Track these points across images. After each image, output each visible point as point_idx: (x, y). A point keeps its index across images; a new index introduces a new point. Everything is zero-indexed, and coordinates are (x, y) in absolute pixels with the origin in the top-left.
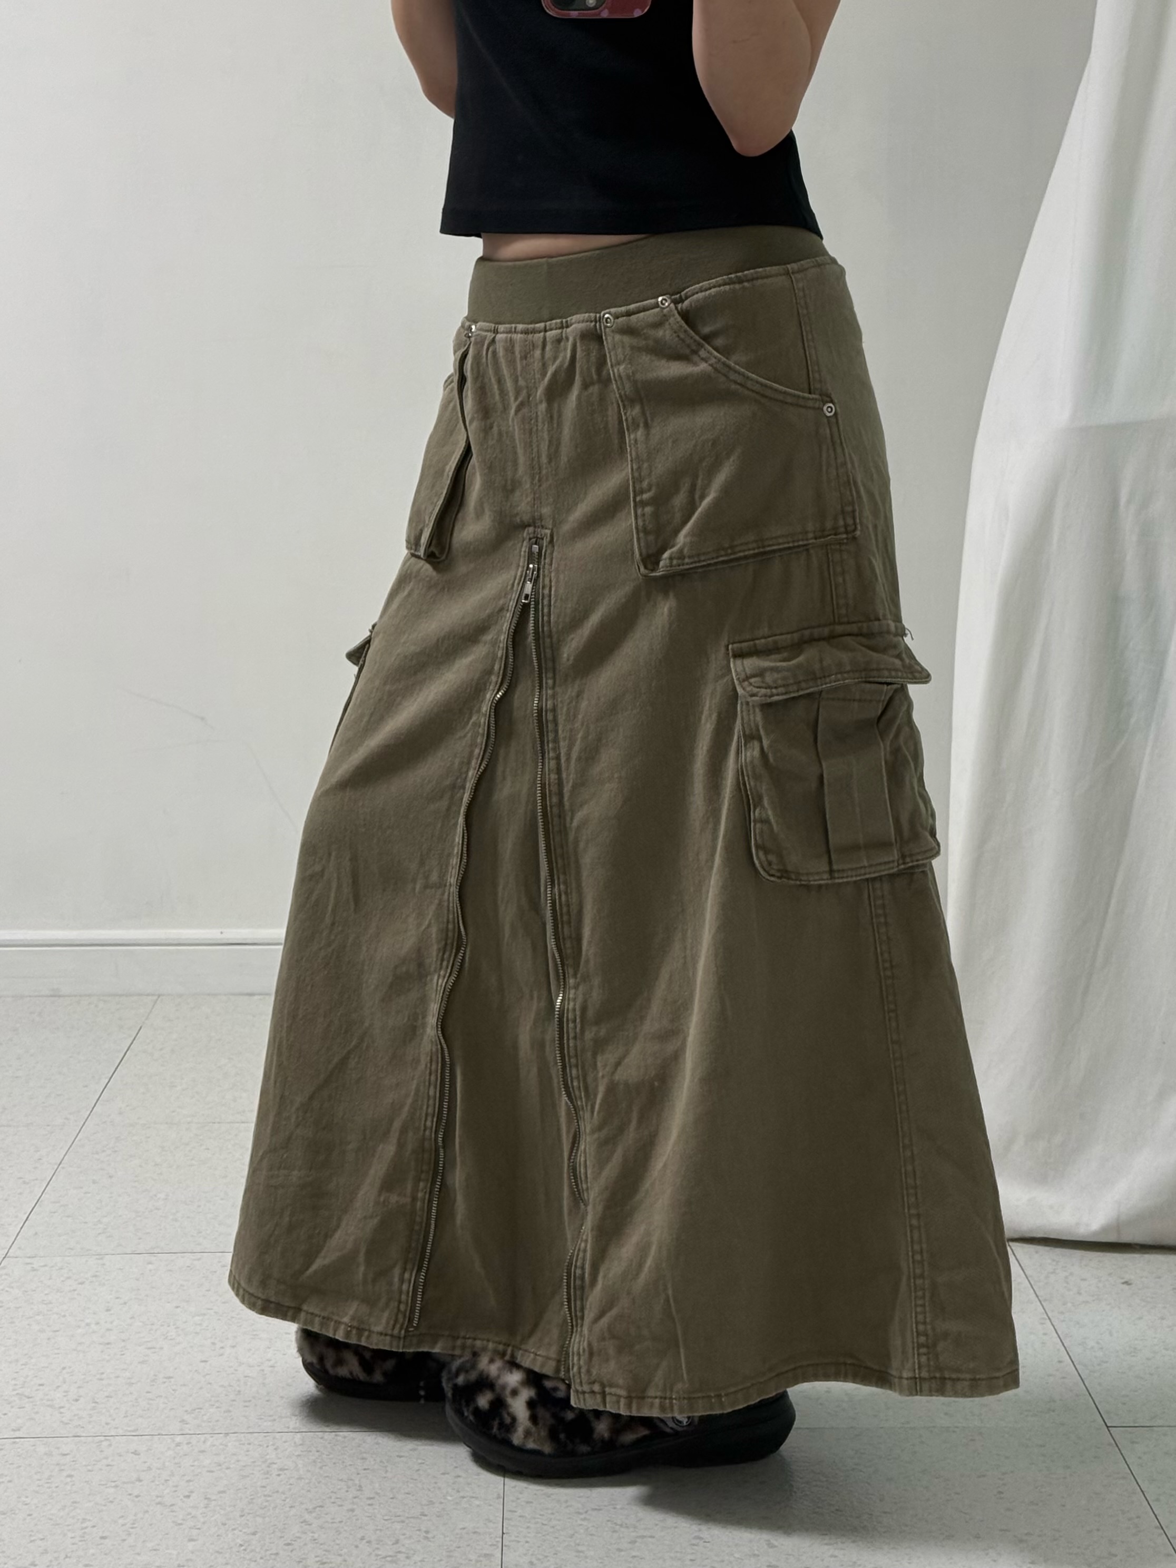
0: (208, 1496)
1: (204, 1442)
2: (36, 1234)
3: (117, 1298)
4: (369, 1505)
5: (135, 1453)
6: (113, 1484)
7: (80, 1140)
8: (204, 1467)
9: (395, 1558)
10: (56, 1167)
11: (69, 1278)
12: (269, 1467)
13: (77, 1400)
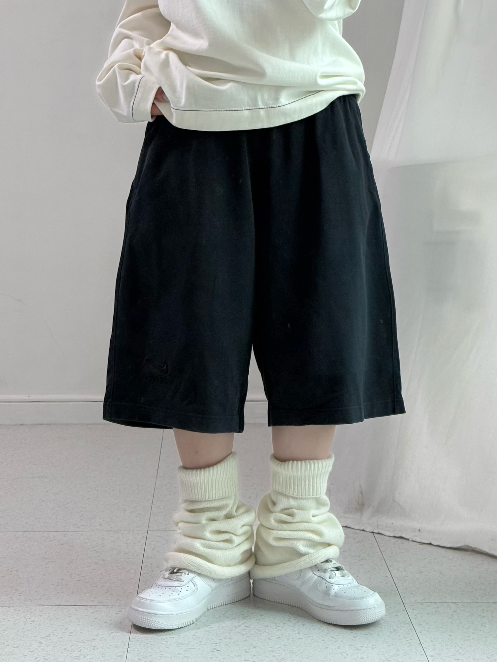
4: (70, 635)
9: (78, 657)
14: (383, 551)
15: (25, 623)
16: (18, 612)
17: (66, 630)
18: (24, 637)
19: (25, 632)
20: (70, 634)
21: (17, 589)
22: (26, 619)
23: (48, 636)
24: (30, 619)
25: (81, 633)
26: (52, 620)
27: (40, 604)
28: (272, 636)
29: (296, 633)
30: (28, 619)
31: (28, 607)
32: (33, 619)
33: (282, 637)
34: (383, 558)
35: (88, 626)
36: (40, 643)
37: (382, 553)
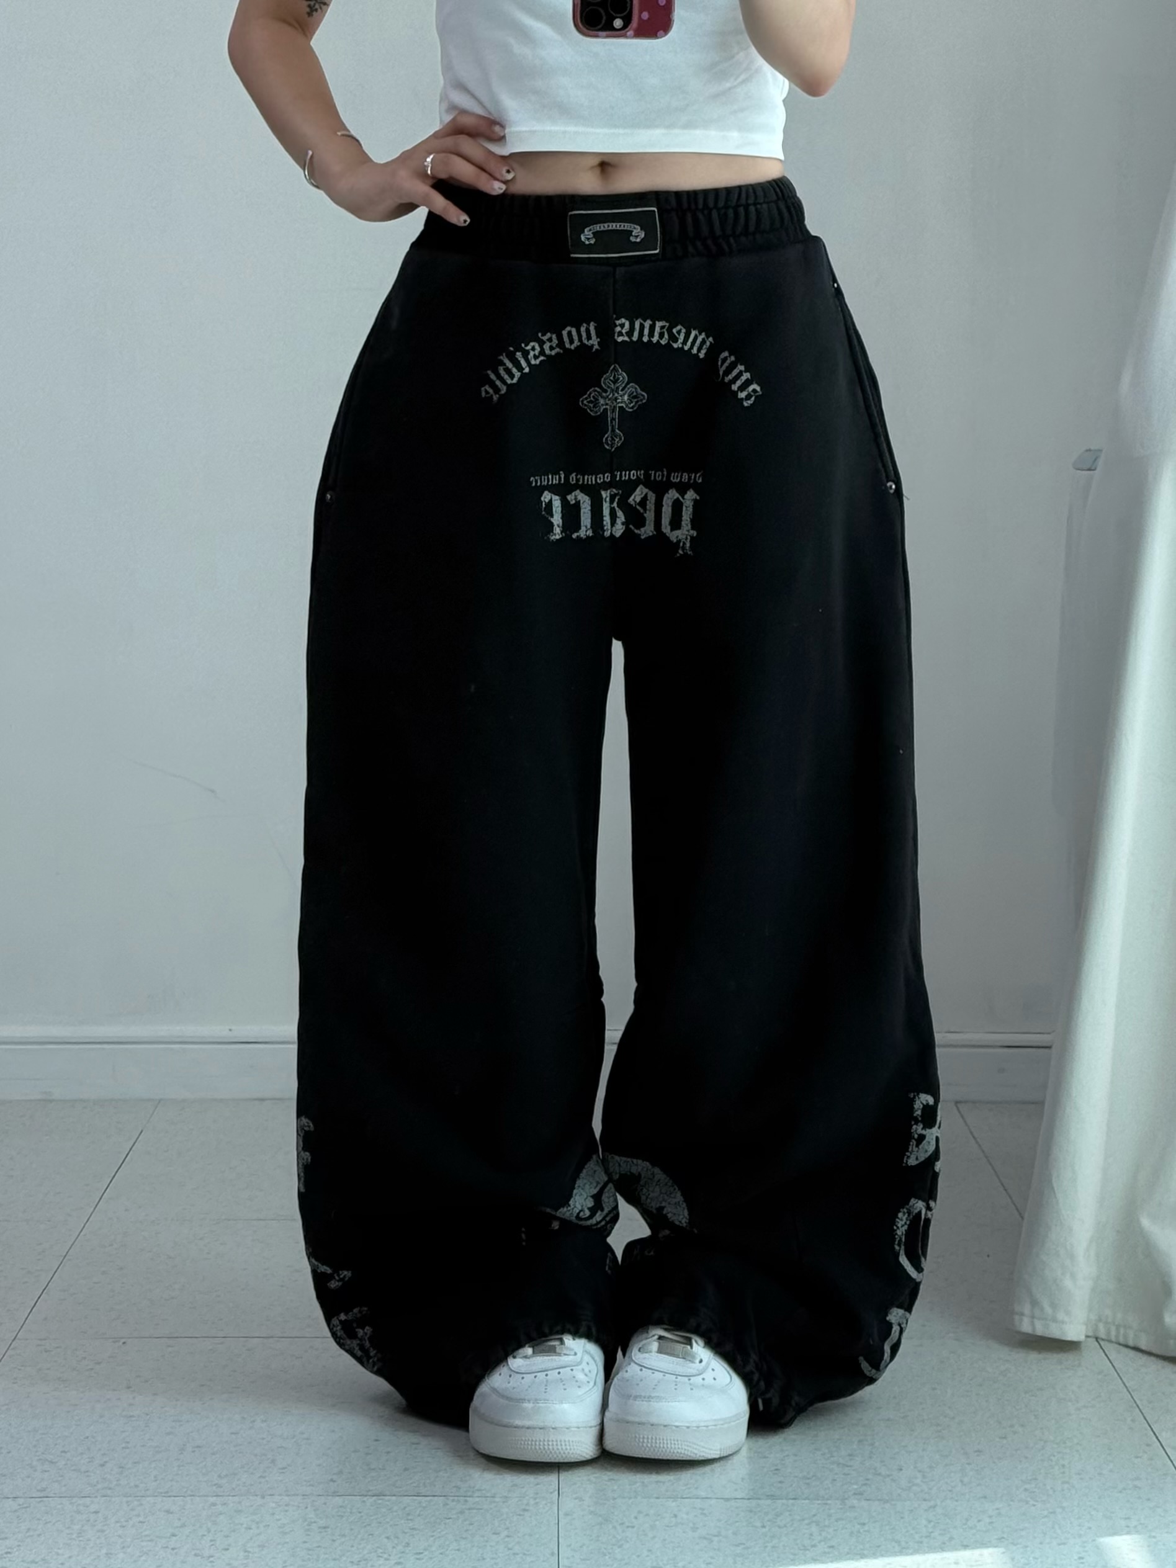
0: (249, 1550)
1: (240, 1503)
2: (45, 1319)
3: (138, 1376)
4: (417, 1559)
5: (168, 1512)
6: (149, 1539)
7: (85, 1235)
8: (242, 1524)
10: (61, 1260)
11: (85, 1358)
12: (310, 1525)
13: (102, 1465)
15: (308, 1530)
16: (286, 1508)
17: (405, 1547)
19: (309, 1550)
21: (273, 1461)
22: (305, 1524)
25: (441, 1554)
26: (369, 1525)
27: (334, 1492)
30: (312, 1523)
31: (305, 1497)
32: (322, 1523)
34: (1135, 1405)
35: (456, 1540)
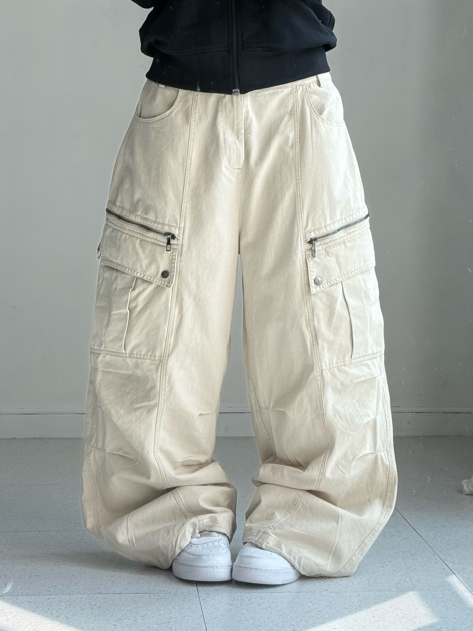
1: (60, 598)
8: (63, 606)
14: (433, 548)
15: (92, 608)
16: (81, 599)
17: (136, 614)
18: (95, 620)
19: (95, 616)
20: (143, 618)
21: (71, 581)
22: (91, 605)
23: (120, 620)
24: (95, 605)
25: (152, 617)
28: (347, 620)
29: (371, 617)
30: (93, 605)
33: (358, 620)
35: (158, 611)
36: (114, 626)
37: (433, 549)
